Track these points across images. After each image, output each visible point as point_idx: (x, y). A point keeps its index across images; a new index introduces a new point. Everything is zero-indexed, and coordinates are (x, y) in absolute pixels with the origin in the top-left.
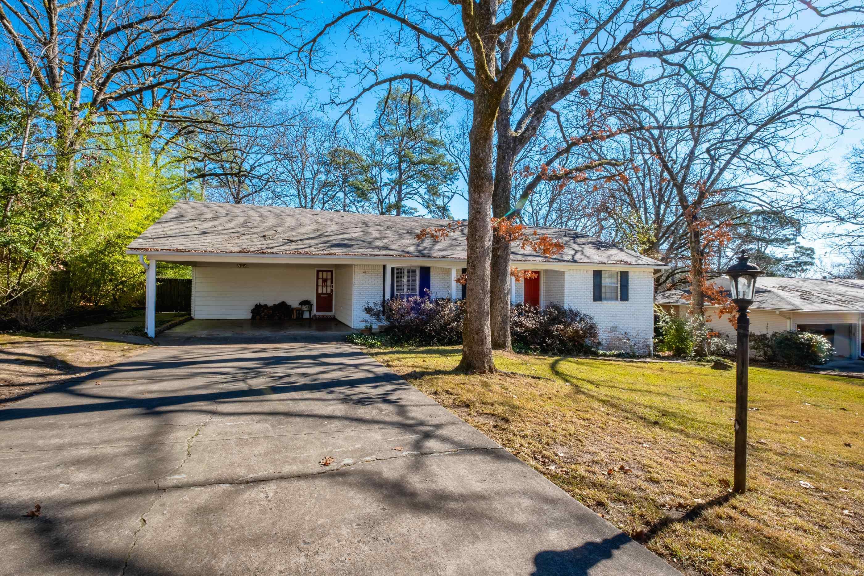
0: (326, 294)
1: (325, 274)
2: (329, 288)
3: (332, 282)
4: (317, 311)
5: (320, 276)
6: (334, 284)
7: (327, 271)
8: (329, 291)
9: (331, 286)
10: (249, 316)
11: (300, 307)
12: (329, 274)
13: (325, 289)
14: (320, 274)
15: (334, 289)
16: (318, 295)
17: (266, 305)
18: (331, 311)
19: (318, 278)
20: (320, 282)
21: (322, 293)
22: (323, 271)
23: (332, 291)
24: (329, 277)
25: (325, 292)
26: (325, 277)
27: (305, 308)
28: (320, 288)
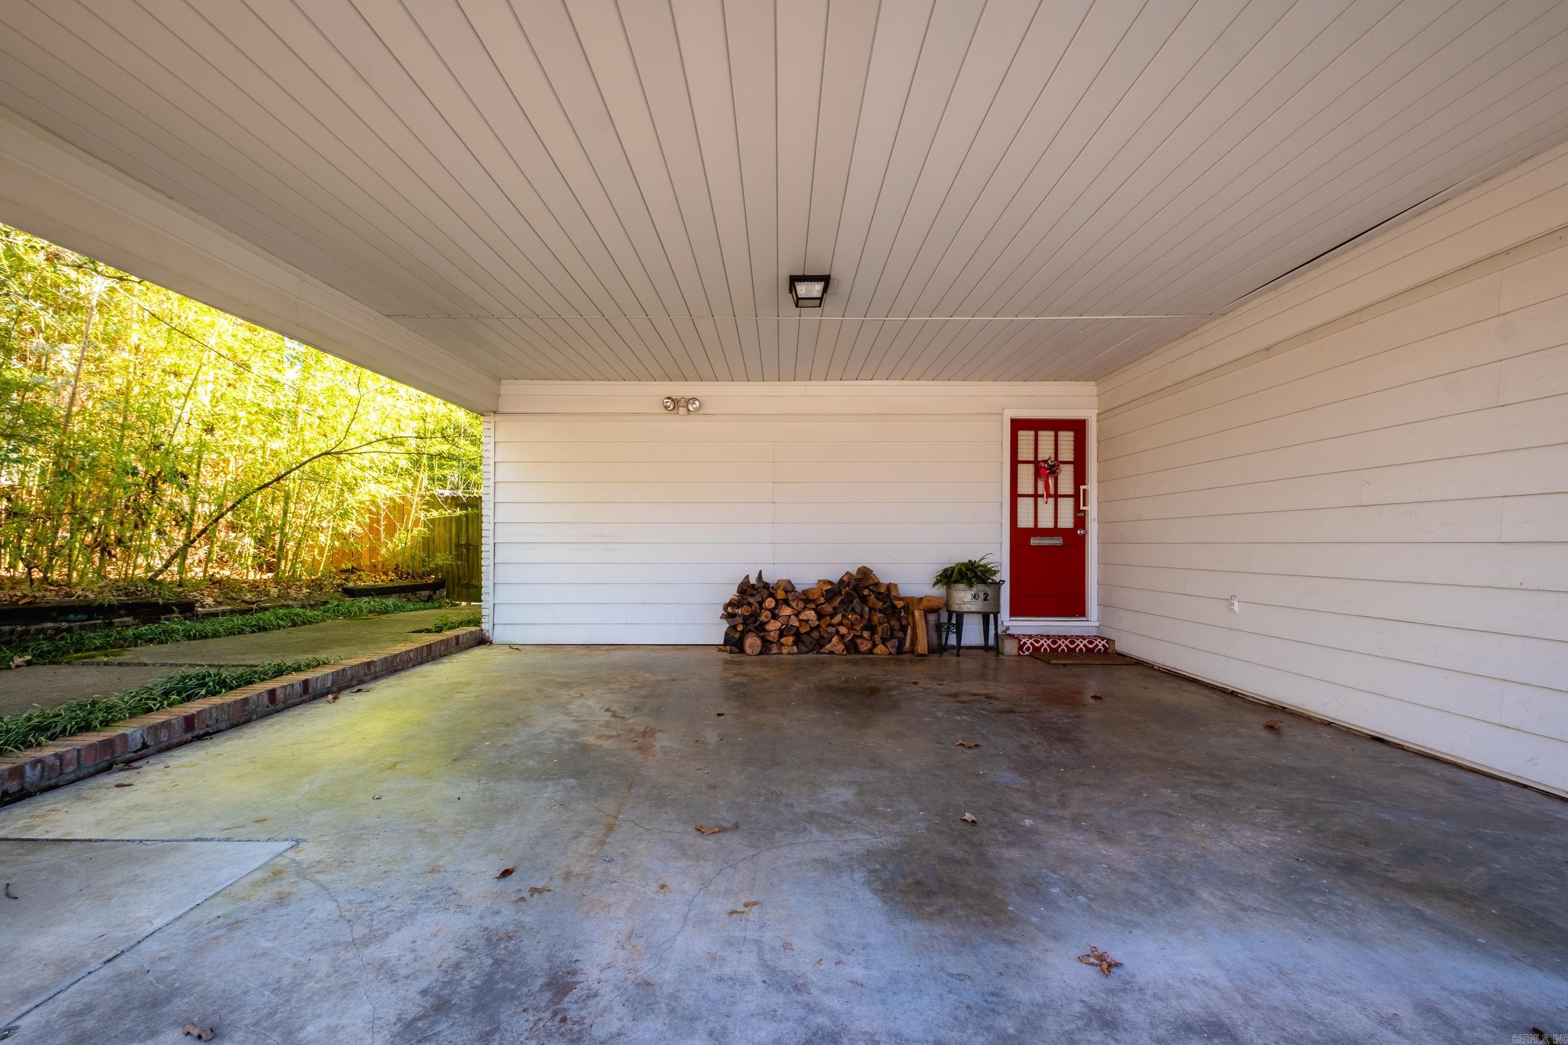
0: (1055, 531)
1: (1046, 437)
2: (1066, 507)
3: (1080, 477)
4: (1014, 612)
5: (1025, 452)
6: (1092, 486)
7: (1056, 425)
8: (1067, 521)
9: (1078, 497)
10: (716, 632)
11: (939, 591)
12: (1067, 438)
13: (1046, 509)
14: (1026, 437)
15: (1092, 509)
16: (1019, 537)
17: (789, 587)
18: (1077, 608)
19: (1015, 462)
20: (1026, 474)
21: (1037, 531)
22: (1036, 425)
23: (1080, 521)
24: (1067, 453)
25: (1046, 521)
26: (1046, 452)
27: (964, 598)
28: (1025, 506)
